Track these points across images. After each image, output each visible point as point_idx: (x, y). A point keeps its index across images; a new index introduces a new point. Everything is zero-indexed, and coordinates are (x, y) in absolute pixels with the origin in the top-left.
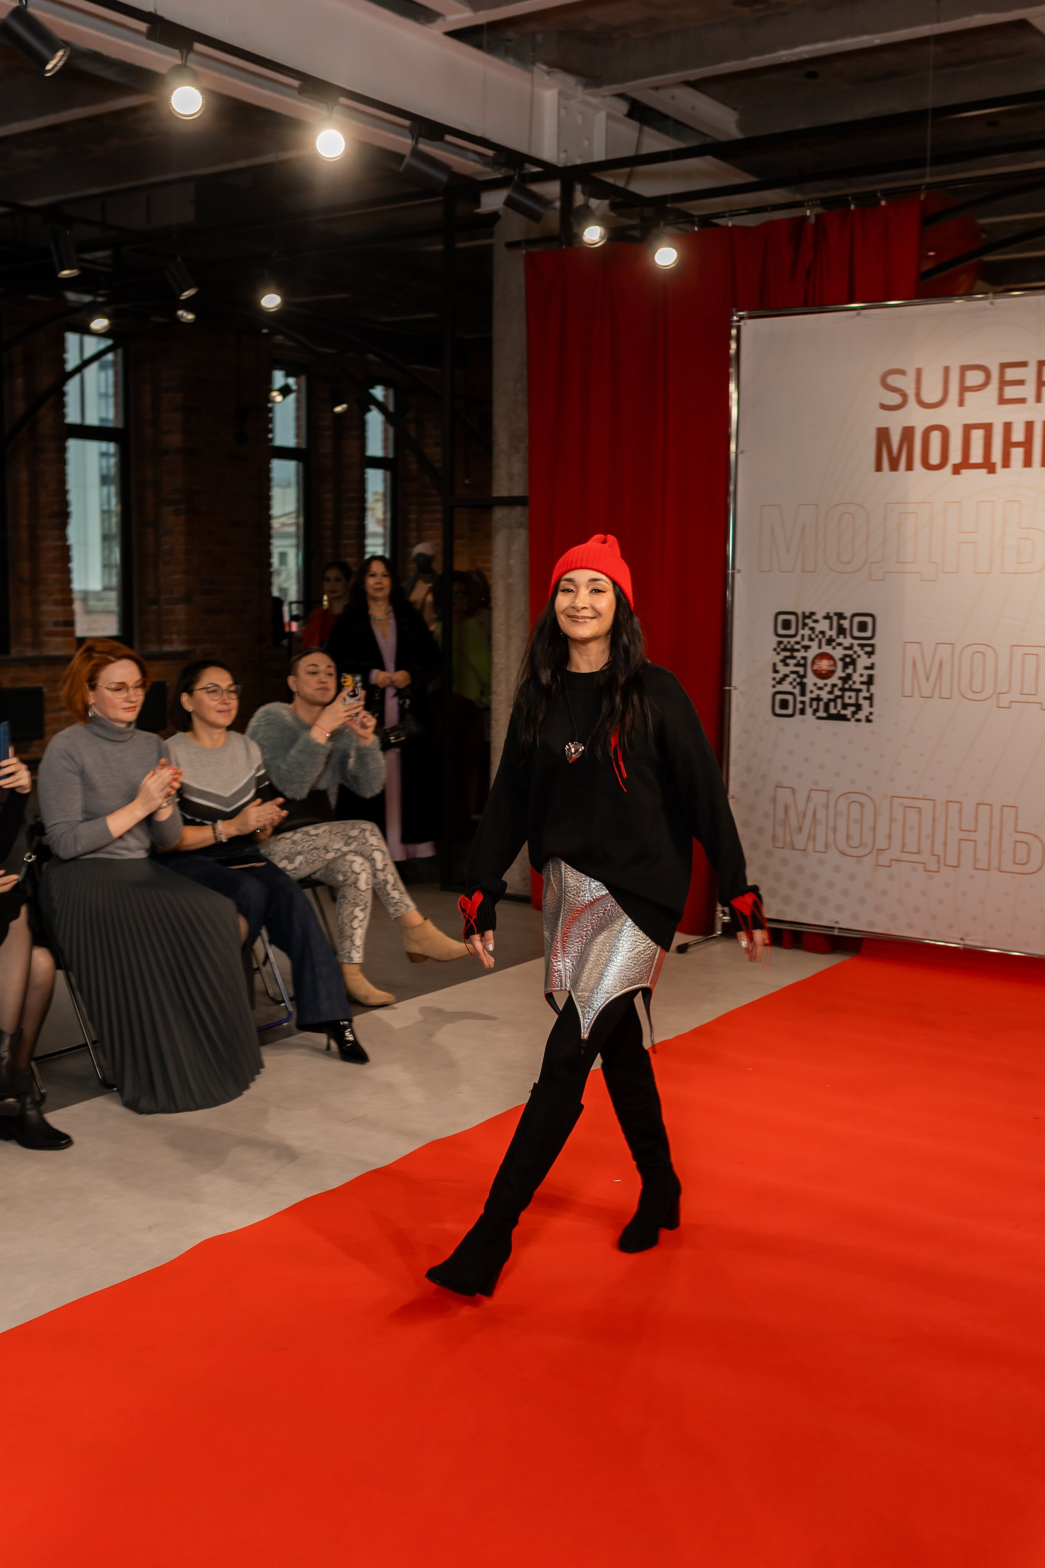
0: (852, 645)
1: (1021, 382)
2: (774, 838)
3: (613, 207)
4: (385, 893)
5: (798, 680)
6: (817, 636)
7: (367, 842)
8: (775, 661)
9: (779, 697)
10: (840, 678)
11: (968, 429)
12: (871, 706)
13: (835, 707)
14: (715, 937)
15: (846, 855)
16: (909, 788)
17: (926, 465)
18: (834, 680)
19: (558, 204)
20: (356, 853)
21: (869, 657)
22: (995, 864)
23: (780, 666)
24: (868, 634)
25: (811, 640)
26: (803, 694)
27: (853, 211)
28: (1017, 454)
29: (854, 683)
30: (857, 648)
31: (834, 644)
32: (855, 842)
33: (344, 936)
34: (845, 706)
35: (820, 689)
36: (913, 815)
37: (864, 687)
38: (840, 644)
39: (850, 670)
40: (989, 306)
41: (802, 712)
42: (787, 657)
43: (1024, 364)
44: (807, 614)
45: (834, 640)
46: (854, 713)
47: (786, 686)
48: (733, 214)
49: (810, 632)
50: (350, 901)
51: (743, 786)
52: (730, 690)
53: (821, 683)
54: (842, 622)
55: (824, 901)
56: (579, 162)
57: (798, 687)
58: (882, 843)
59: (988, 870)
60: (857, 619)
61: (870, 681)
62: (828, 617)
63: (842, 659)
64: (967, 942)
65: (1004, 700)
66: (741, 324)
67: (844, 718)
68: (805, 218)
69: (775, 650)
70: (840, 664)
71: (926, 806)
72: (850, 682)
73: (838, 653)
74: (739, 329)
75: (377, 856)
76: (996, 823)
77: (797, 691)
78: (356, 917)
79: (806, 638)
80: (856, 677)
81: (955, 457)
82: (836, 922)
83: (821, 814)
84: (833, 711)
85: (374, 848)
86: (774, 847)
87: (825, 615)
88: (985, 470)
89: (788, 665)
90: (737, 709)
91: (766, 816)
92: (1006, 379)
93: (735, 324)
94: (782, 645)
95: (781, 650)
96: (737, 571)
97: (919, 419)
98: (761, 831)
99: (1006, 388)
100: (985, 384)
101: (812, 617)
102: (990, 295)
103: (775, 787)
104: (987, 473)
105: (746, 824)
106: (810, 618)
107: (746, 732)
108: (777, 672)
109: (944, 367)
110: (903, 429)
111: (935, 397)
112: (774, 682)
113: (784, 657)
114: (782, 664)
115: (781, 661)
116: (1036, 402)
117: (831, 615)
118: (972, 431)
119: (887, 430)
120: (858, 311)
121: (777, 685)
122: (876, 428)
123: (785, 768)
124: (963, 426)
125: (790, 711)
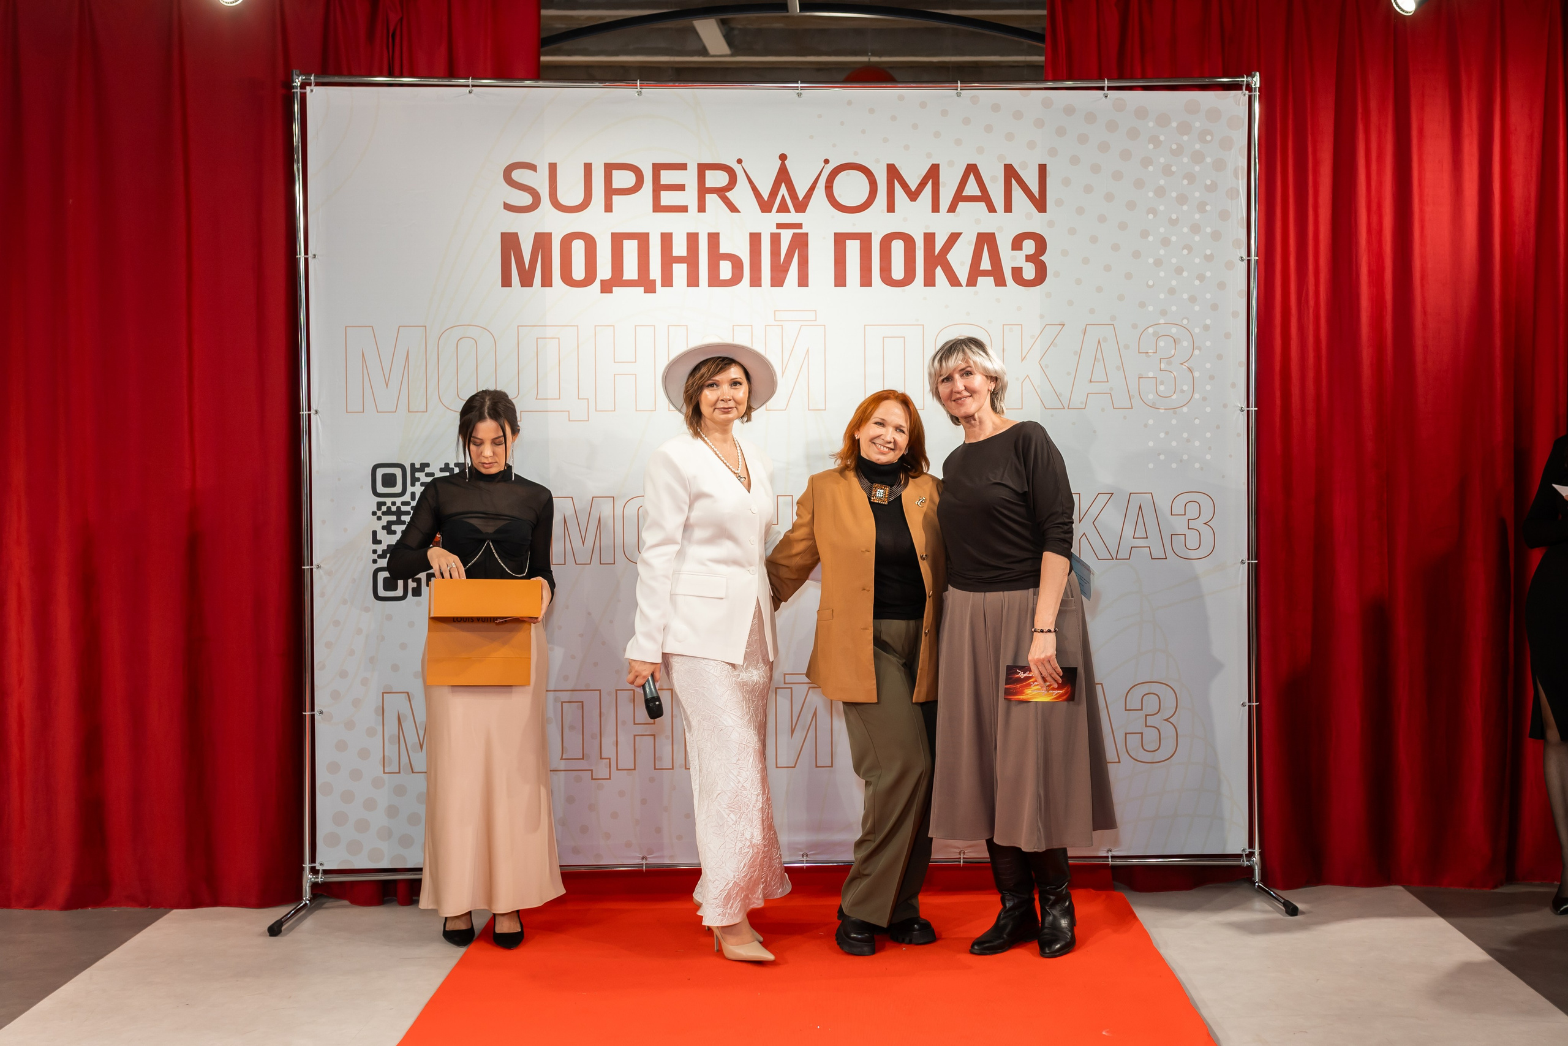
1: (681, 188)
2: (384, 762)
8: (374, 530)
11: (618, 239)
14: (306, 904)
17: (567, 277)
22: (679, 760)
23: (382, 535)
28: (680, 271)
36: (572, 711)
40: (636, 95)
42: (390, 523)
43: (683, 167)
44: (418, 466)
51: (336, 695)
52: (312, 569)
59: (673, 769)
62: (446, 468)
64: (650, 861)
66: (307, 92)
69: (375, 514)
71: (591, 700)
74: (304, 96)
81: (604, 271)
86: (384, 773)
87: (443, 467)
88: (643, 288)
89: (394, 532)
90: (323, 595)
91: (371, 732)
92: (664, 181)
93: (299, 90)
94: (386, 507)
95: (384, 513)
96: (314, 412)
97: (558, 225)
98: (364, 754)
99: (662, 193)
100: (638, 186)
101: (426, 469)
102: (638, 84)
103: (383, 693)
104: (645, 292)
105: (341, 746)
106: (424, 471)
107: (336, 623)
108: (380, 542)
109: (585, 165)
110: (536, 233)
111: (577, 199)
112: (376, 555)
113: (388, 522)
114: (386, 531)
115: (384, 528)
116: (699, 211)
117: (450, 467)
118: (624, 241)
119: (515, 236)
120: (470, 88)
121: (378, 560)
122: (502, 234)
123: (395, 668)
124: (613, 235)
125: (399, 592)
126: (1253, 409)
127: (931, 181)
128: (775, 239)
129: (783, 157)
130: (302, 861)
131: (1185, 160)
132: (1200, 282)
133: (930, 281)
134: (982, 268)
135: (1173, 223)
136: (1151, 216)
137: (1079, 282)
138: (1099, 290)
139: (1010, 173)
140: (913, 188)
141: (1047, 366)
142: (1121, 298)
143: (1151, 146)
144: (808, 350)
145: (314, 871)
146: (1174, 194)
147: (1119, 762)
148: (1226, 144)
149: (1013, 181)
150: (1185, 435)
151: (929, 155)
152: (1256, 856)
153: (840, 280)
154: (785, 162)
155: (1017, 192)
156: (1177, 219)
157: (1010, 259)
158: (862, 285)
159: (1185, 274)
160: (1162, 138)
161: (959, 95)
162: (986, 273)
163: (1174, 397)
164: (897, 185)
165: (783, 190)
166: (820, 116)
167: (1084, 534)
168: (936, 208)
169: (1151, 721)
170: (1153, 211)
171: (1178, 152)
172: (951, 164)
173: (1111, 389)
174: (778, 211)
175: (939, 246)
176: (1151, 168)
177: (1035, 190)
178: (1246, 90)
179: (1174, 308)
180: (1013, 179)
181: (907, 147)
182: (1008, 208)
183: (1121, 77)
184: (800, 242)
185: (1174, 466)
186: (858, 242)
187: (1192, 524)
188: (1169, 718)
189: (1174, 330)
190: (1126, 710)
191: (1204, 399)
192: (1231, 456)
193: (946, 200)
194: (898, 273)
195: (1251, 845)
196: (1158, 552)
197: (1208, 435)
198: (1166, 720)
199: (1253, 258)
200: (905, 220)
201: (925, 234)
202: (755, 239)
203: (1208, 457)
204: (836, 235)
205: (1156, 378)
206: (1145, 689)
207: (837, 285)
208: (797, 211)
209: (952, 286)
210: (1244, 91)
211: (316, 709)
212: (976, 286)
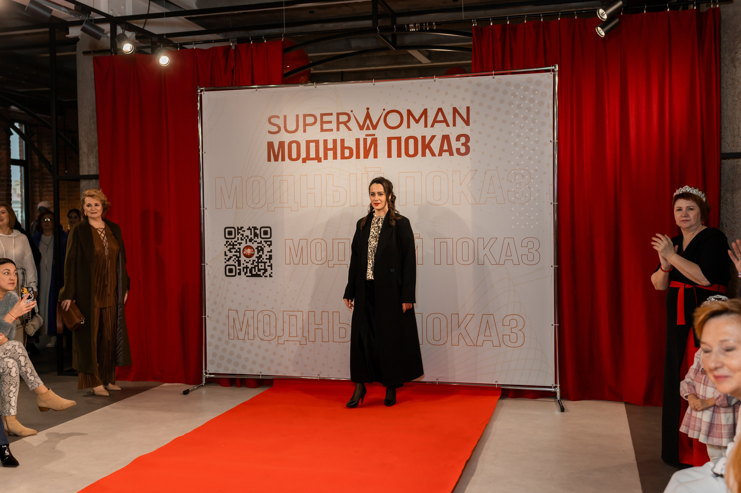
0: (261, 241)
1: (330, 122)
2: (229, 335)
3: (137, 37)
4: (26, 378)
5: (237, 259)
6: (245, 238)
7: (16, 351)
8: (225, 251)
9: (228, 267)
10: (256, 257)
11: (308, 143)
12: (271, 269)
13: (255, 271)
14: (203, 385)
15: (263, 340)
16: (291, 306)
17: (290, 158)
18: (254, 258)
19: (109, 35)
20: (10, 357)
21: (269, 247)
22: (331, 339)
23: (228, 253)
24: (269, 236)
25: (242, 239)
26: (239, 265)
27: (251, 44)
28: (330, 154)
29: (263, 259)
30: (263, 243)
31: (253, 241)
32: (267, 334)
33: (5, 402)
34: (259, 270)
35: (247, 262)
36: (293, 319)
37: (268, 261)
38: (256, 241)
39: (261, 253)
40: (314, 88)
41: (240, 274)
42: (230, 249)
43: (331, 114)
44: (239, 228)
46: (264, 273)
47: (231, 262)
48: (196, 43)
49: (241, 236)
50: (7, 383)
51: (213, 310)
52: (205, 265)
53: (248, 260)
54: (256, 231)
55: (254, 363)
56: (119, 15)
57: (237, 262)
58: (280, 333)
59: (329, 342)
60: (263, 230)
61: (270, 258)
62: (249, 229)
63: (257, 248)
64: (321, 376)
65: (331, 264)
66: (202, 93)
67: (259, 276)
68: (230, 46)
69: (225, 245)
70: (256, 251)
71: (299, 315)
72: (261, 259)
73: (255, 245)
74: (201, 95)
75: (22, 359)
76: (331, 320)
77: (236, 264)
78: (12, 391)
79: (240, 239)
80: (264, 256)
81: (303, 155)
82: (260, 373)
83: (251, 322)
84: (254, 273)
85: (20, 355)
86: (229, 339)
87: (248, 228)
88: (317, 161)
89: (232, 252)
90: (208, 274)
91: (224, 324)
92: (324, 121)
93: (199, 93)
94: (229, 243)
95: (228, 245)
96: (206, 209)
97: (287, 138)
98: (222, 332)
99: (324, 125)
100: (315, 122)
101: (242, 229)
102: (315, 84)
103: (229, 310)
104: (318, 162)
105: (215, 329)
106: (241, 230)
107: (213, 285)
108: (227, 255)
109: (296, 115)
110: (280, 142)
111: (293, 128)
112: (226, 260)
113: (230, 248)
114: (229, 252)
115: (228, 250)
116: (337, 131)
117: (251, 228)
118: (310, 143)
119: (272, 142)
120: (256, 89)
121: (227, 262)
122: (268, 142)
123: (232, 301)
124: (306, 141)
125: (234, 274)
126: (556, 203)
127: (424, 115)
128: (365, 140)
129: (368, 109)
130: (202, 370)
131: (527, 102)
132: (533, 151)
133: (424, 155)
134: (444, 149)
135: (522, 128)
136: (512, 125)
137: (483, 153)
138: (491, 156)
139: (455, 110)
140: (417, 119)
141: (470, 187)
142: (500, 159)
143: (512, 97)
145: (206, 373)
146: (522, 116)
147: (500, 346)
148: (544, 94)
149: (456, 114)
150: (527, 214)
151: (423, 105)
152: (558, 387)
153: (389, 155)
154: (369, 111)
155: (458, 118)
156: (523, 126)
157: (455, 145)
158: (398, 157)
159: (527, 149)
160: (517, 93)
161: (435, 81)
162: (446, 151)
163: (523, 199)
164: (411, 116)
165: (368, 122)
166: (381, 92)
167: (486, 254)
168: (426, 126)
169: (513, 330)
171: (524, 99)
172: (432, 108)
173: (496, 196)
174: (366, 130)
175: (427, 141)
176: (512, 106)
177: (465, 117)
178: (552, 72)
179: (522, 163)
180: (456, 113)
181: (415, 103)
182: (454, 125)
183: (501, 69)
184: (374, 141)
185: (523, 227)
186: (396, 140)
187: (530, 251)
189: (522, 172)
190: (503, 325)
191: (535, 199)
192: (547, 223)
193: (430, 123)
194: (411, 151)
195: (556, 383)
196: (516, 262)
197: (537, 214)
198: (520, 330)
199: (556, 141)
200: (414, 131)
201: (422, 136)
202: (358, 140)
203: (537, 223)
204: (388, 138)
205: (515, 191)
206: (511, 317)
207: (388, 157)
208: (373, 130)
209: (432, 156)
210: (551, 72)
211: (206, 315)
212: (442, 156)
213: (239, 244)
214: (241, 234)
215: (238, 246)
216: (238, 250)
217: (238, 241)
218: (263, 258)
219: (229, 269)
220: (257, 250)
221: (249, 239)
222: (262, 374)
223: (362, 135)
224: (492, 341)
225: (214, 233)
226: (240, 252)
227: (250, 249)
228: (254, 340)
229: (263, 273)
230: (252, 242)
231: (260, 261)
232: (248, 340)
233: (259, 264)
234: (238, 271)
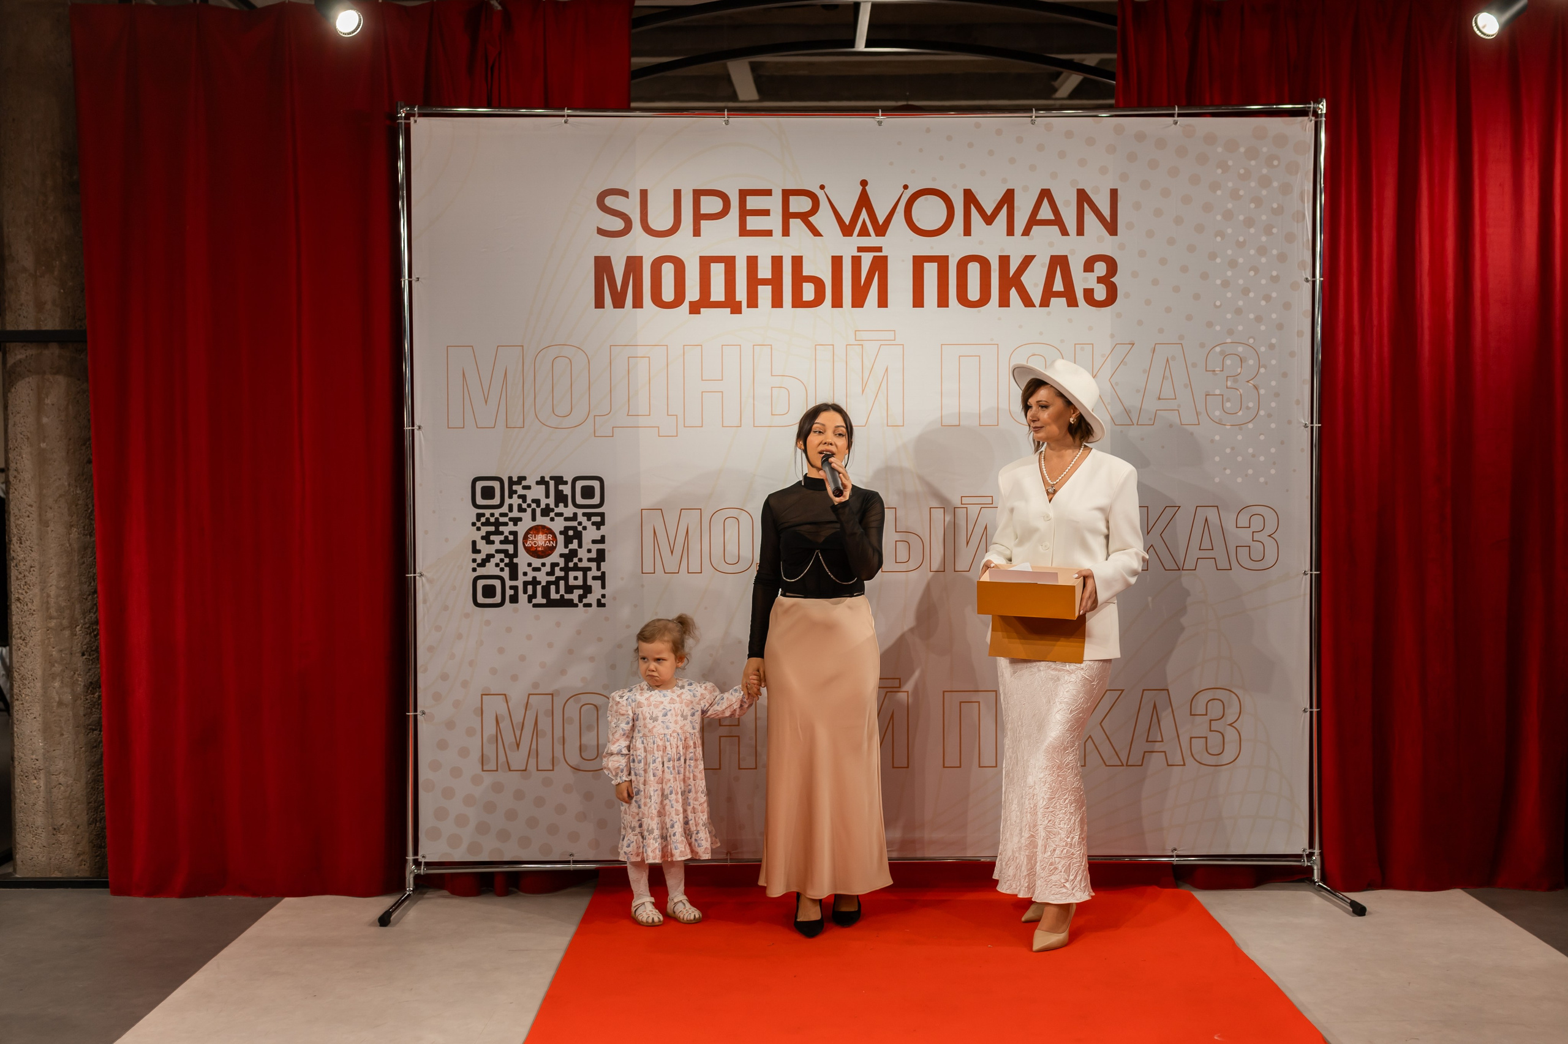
0: (575, 514)
1: (766, 213)
2: (483, 760)
5: (507, 560)
6: (529, 506)
8: (474, 539)
9: (481, 583)
10: (562, 555)
11: (706, 263)
12: (603, 587)
13: (557, 592)
14: (409, 895)
15: (579, 770)
17: (657, 300)
18: (555, 557)
21: (598, 529)
23: (481, 545)
24: (596, 500)
25: (521, 509)
26: (514, 576)
28: (765, 293)
29: (580, 560)
30: (581, 518)
31: (552, 515)
32: (590, 753)
34: (569, 589)
35: (537, 569)
37: (593, 565)
38: (560, 515)
39: (574, 545)
40: (724, 123)
41: (514, 599)
42: (489, 534)
43: (768, 193)
44: (515, 479)
45: (553, 510)
46: (581, 598)
47: (491, 569)
49: (520, 501)
51: (437, 697)
52: (415, 577)
53: (537, 563)
54: (561, 487)
55: (553, 830)
57: (507, 569)
59: (756, 768)
60: (580, 484)
61: (601, 557)
62: (542, 481)
63: (564, 533)
64: (735, 856)
66: (411, 123)
67: (570, 604)
68: (486, 3)
69: (474, 524)
70: (561, 539)
72: (575, 560)
74: (409, 129)
77: (506, 574)
79: (515, 508)
80: (582, 553)
81: (693, 293)
82: (571, 855)
83: (544, 724)
84: (554, 596)
86: (483, 771)
87: (539, 479)
88: (729, 309)
89: (493, 542)
90: (425, 602)
91: (470, 732)
92: (748, 208)
93: (403, 121)
94: (485, 518)
95: (483, 524)
96: (417, 428)
97: (648, 249)
99: (748, 218)
100: (725, 211)
101: (523, 482)
102: (726, 113)
103: (482, 695)
104: (732, 312)
105: (442, 745)
106: (521, 484)
107: (438, 628)
108: (479, 552)
109: (675, 190)
110: (629, 259)
111: (668, 224)
112: (476, 564)
113: (487, 532)
114: (484, 541)
115: (483, 538)
116: (784, 235)
117: (546, 479)
118: (712, 264)
119: (608, 259)
120: (565, 118)
121: (478, 568)
122: (595, 257)
123: (494, 671)
124: (701, 258)
125: (498, 599)
126: (1318, 425)
127: (1006, 206)
128: (856, 261)
129: (864, 183)
130: (405, 854)
131: (1253, 184)
132: (1267, 302)
133: (1004, 302)
134: (1054, 290)
135: (1241, 245)
136: (1219, 239)
137: (1148, 302)
138: (1168, 310)
139: (1083, 197)
140: (989, 214)
141: (1117, 384)
143: (1219, 171)
144: (887, 369)
145: (417, 863)
146: (1241, 218)
147: (1184, 765)
148: (1292, 168)
149: (1086, 205)
150: (1251, 450)
151: (1004, 181)
152: (1316, 855)
153: (918, 302)
154: (866, 187)
155: (1089, 217)
156: (1245, 241)
157: (1082, 280)
158: (938, 307)
159: (1252, 295)
160: (1230, 163)
161: (1033, 122)
162: (1058, 294)
163: (1240, 413)
164: (973, 209)
165: (864, 215)
166: (899, 143)
167: (1152, 545)
168: (1010, 232)
169: (1215, 725)
170: (1221, 234)
171: (1246, 176)
172: (1025, 189)
173: (1179, 406)
174: (858, 236)
175: (1013, 268)
176: (1219, 193)
177: (1106, 213)
178: (1313, 116)
179: (1240, 328)
180: (1085, 204)
181: (983, 173)
182: (1080, 232)
183: (1189, 104)
184: (880, 265)
185: (1239, 480)
186: (936, 264)
187: (1257, 536)
188: (1234, 723)
189: (1240, 349)
190: (1191, 715)
191: (1269, 415)
192: (1294, 471)
193: (1020, 224)
194: (974, 294)
195: (1311, 846)
196: (1223, 563)
197: (1273, 450)
198: (1230, 725)
199: (1318, 279)
200: (981, 243)
201: (1000, 256)
202: (837, 261)
203: (1273, 471)
204: (913, 256)
205: (1223, 395)
206: (1209, 695)
207: (914, 306)
208: (877, 235)
209: (1025, 307)
210: (1311, 117)
211: (419, 709)
212: (1049, 306)
213: (512, 523)
214: (520, 497)
215: (511, 527)
216: (511, 538)
217: (509, 514)
218: (579, 557)
219: (485, 587)
220: (563, 536)
221: (542, 509)
222: (575, 858)
223: (848, 247)
224: (1165, 752)
225: (441, 492)
226: (515, 543)
227: (543, 534)
228: (553, 770)
229: (580, 596)
230: (549, 516)
231: (571, 565)
232: (538, 770)
233: (570, 572)
234: (509, 592)
